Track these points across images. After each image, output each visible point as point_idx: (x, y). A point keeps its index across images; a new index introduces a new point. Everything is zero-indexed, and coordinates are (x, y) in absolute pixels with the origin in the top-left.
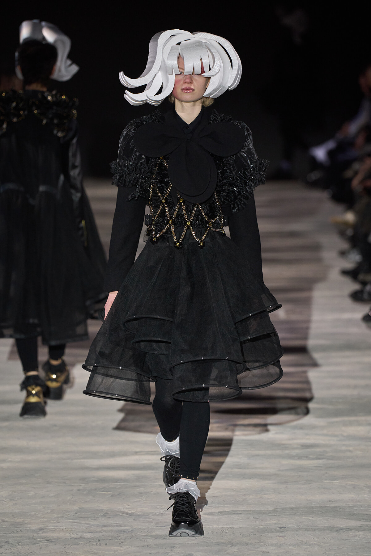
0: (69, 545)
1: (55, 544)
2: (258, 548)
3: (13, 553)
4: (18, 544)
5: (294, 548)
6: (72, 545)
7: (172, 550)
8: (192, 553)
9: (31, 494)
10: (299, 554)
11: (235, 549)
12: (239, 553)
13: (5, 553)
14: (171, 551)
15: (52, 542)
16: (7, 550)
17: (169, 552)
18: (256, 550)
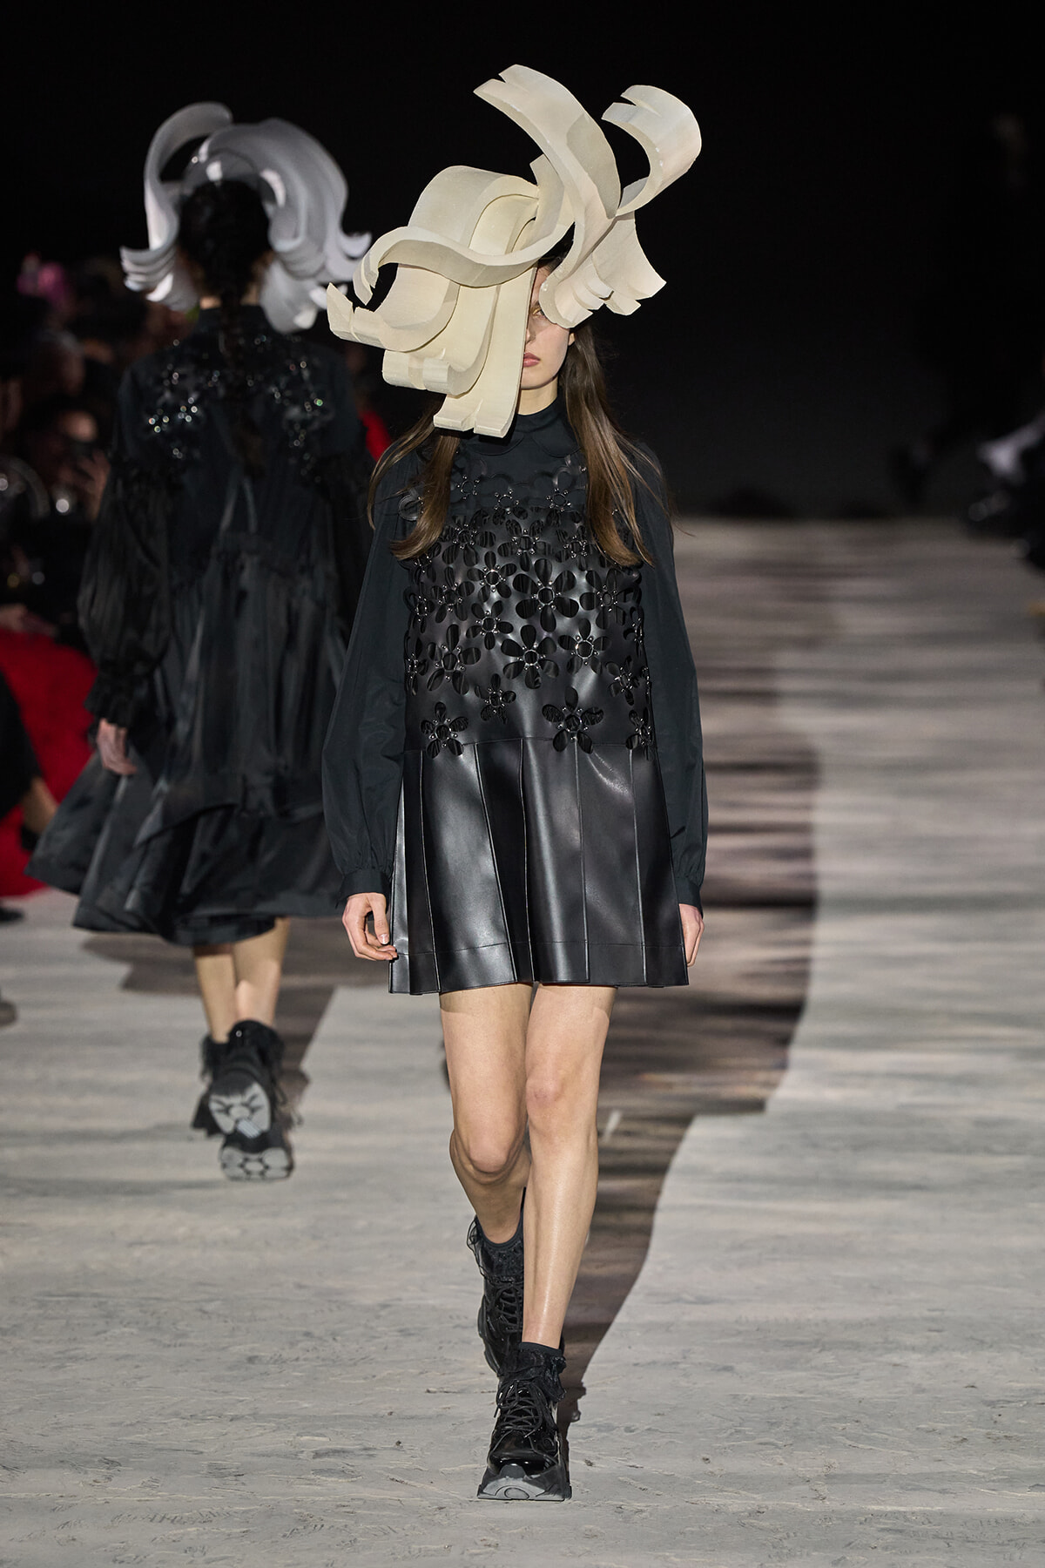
0: (450, 1342)
1: (420, 1340)
2: (881, 1355)
3: (323, 1360)
4: (334, 1339)
5: (964, 1357)
6: (456, 1343)
7: (685, 1358)
8: (732, 1364)
9: (361, 1224)
10: (977, 1370)
11: (828, 1358)
12: (840, 1367)
13: (305, 1360)
14: (683, 1360)
15: (410, 1335)
16: (308, 1351)
17: (678, 1363)
18: (880, 1359)
